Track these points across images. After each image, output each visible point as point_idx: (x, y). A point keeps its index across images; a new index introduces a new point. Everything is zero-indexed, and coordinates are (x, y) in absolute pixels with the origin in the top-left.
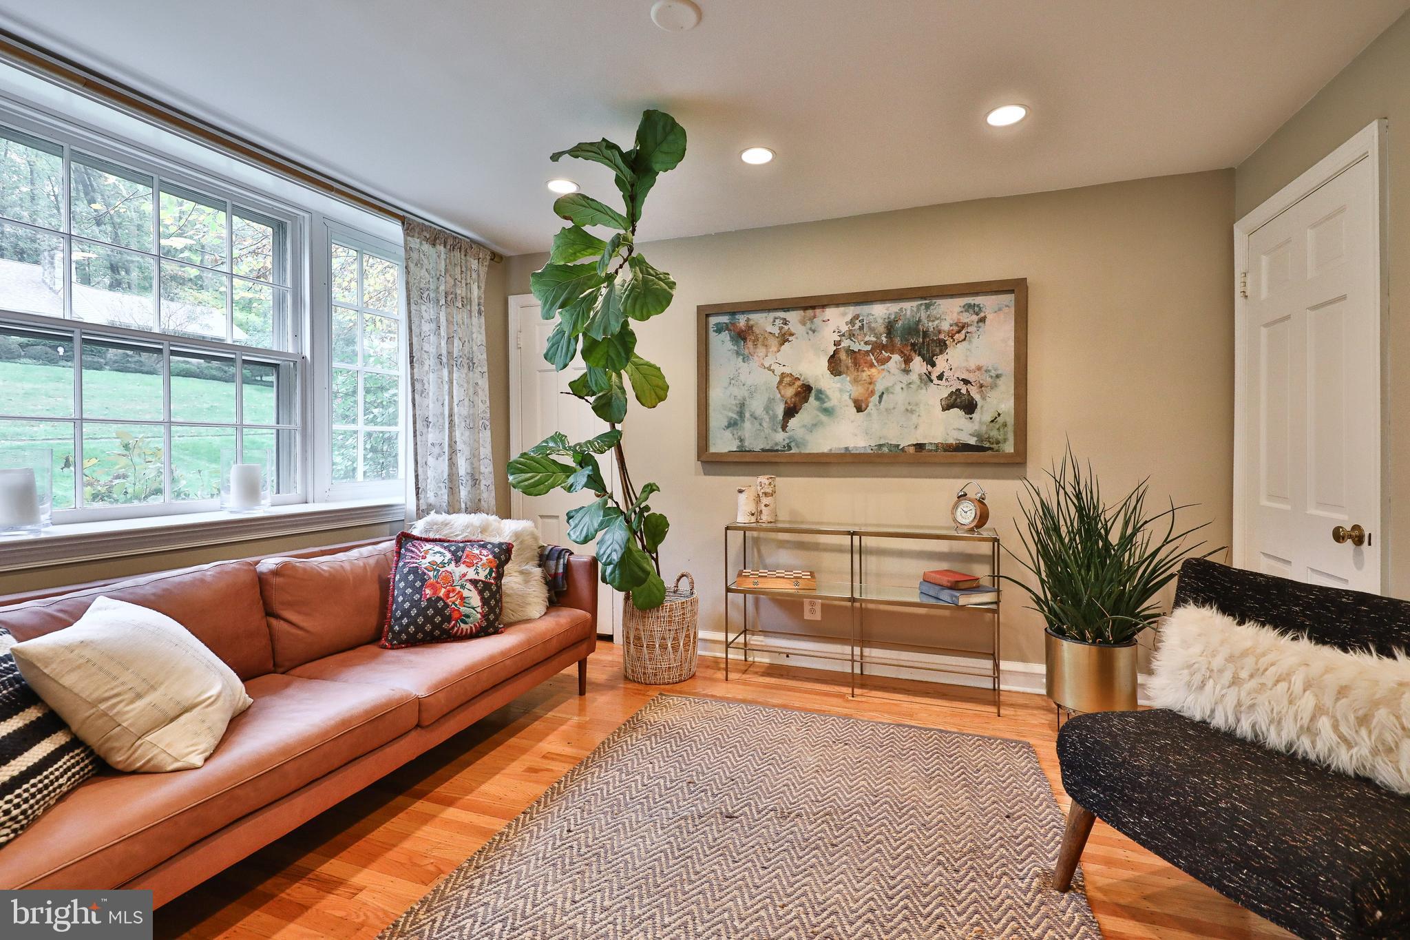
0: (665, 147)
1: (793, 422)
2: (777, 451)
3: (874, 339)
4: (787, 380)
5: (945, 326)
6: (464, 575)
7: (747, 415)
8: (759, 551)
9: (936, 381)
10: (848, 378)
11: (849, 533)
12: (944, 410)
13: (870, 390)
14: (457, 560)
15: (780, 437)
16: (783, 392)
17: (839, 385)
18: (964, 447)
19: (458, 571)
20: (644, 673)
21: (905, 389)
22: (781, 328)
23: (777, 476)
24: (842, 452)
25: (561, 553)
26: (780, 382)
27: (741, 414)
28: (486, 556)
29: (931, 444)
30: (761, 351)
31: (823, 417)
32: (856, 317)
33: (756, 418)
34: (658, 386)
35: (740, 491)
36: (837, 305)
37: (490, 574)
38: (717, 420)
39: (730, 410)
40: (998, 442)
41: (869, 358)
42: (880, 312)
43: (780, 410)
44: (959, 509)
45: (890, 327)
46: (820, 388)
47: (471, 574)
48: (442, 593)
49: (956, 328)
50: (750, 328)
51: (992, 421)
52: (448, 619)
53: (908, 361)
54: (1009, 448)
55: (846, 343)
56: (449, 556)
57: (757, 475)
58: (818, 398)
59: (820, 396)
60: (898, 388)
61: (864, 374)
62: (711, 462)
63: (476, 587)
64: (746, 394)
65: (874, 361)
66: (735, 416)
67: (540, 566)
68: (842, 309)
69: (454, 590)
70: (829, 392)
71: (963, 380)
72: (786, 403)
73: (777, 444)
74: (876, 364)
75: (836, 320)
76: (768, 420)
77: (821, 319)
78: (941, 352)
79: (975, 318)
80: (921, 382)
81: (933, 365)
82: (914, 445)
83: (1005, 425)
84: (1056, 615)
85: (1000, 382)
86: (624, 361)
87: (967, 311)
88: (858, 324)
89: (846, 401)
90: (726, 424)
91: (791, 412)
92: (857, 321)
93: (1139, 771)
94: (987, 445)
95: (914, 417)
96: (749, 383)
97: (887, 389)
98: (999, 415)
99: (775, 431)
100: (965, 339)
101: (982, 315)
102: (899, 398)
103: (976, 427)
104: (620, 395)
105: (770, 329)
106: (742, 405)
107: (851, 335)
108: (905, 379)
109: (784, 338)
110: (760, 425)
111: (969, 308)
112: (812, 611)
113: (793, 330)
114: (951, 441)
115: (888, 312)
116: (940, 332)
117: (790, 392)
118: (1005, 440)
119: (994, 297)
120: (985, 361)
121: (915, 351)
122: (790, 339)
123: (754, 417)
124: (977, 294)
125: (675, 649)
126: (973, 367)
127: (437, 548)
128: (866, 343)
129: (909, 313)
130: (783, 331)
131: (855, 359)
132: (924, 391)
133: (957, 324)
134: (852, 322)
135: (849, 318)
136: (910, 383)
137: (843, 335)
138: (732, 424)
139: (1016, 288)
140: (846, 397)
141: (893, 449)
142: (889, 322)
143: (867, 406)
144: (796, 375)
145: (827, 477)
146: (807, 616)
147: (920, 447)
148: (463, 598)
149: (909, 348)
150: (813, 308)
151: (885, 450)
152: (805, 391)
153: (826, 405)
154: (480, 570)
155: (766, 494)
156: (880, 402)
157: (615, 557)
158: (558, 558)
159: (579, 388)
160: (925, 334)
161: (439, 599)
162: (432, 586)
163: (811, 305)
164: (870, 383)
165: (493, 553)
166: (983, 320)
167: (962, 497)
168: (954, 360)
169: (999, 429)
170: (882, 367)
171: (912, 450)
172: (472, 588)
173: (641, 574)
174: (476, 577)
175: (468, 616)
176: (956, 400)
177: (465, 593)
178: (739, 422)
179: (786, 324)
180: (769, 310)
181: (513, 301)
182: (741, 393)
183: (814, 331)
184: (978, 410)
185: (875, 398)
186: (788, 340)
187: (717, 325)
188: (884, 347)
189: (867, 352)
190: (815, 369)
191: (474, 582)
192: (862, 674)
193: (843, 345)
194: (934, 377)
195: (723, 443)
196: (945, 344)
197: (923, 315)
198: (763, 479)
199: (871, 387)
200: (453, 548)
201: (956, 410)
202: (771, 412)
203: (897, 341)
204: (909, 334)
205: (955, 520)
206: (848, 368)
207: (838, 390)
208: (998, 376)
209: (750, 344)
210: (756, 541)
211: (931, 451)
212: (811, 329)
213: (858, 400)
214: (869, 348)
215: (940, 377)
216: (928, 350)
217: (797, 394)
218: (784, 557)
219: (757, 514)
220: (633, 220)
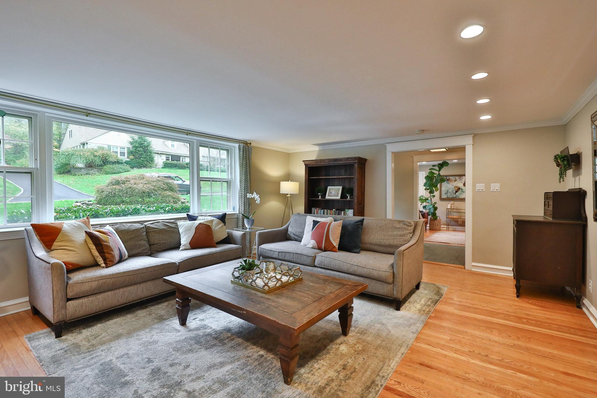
0: (445, 165)
1: (457, 193)
4: (456, 187)
7: (449, 192)
8: (451, 213)
15: (455, 196)
20: (433, 228)
27: (447, 192)
30: (451, 182)
31: (462, 193)
34: (438, 189)
35: (448, 204)
38: (443, 193)
50: (449, 179)
57: (452, 201)
59: (462, 189)
62: (442, 199)
77: (462, 178)
91: (456, 192)
96: (449, 187)
104: (434, 191)
105: (453, 179)
106: (448, 190)
109: (455, 181)
112: (460, 222)
117: (456, 189)
123: (450, 192)
125: (439, 225)
138: (446, 194)
146: (459, 223)
150: (461, 176)
152: (459, 189)
153: (463, 191)
157: (432, 212)
159: (427, 189)
180: (453, 176)
195: (444, 196)
198: (452, 202)
209: (449, 181)
210: (450, 211)
217: (458, 189)
218: (455, 214)
219: (451, 207)
220: (440, 170)
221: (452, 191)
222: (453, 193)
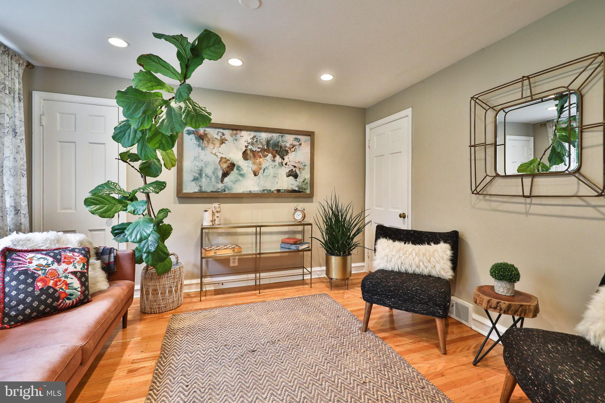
1: (226, 179)
2: (219, 192)
3: (262, 147)
4: (224, 160)
5: (288, 145)
6: (66, 270)
7: (204, 175)
9: (284, 166)
10: (251, 162)
11: (255, 226)
12: (287, 177)
13: (260, 167)
14: (59, 261)
15: (220, 186)
16: (221, 166)
17: (247, 164)
18: (294, 191)
19: (61, 268)
21: (273, 168)
22: (221, 137)
23: (221, 203)
24: (248, 192)
25: (111, 250)
26: (220, 161)
27: (200, 174)
28: (78, 257)
29: (283, 190)
30: (211, 146)
31: (240, 178)
32: (255, 137)
33: (208, 177)
34: (172, 159)
35: (206, 211)
36: (247, 130)
37: (84, 266)
38: (187, 177)
39: (195, 172)
40: (305, 190)
41: (259, 154)
42: (264, 136)
43: (220, 174)
44: (296, 214)
45: (268, 142)
46: (238, 165)
47: (71, 268)
48: (51, 283)
49: (291, 146)
50: (206, 135)
51: (303, 182)
52: (58, 299)
53: (274, 157)
54: (308, 191)
55: (250, 147)
56: (51, 260)
57: (210, 203)
58: (238, 169)
60: (270, 167)
61: (257, 161)
62: (184, 197)
63: (76, 276)
64: (203, 165)
65: (261, 156)
66: (197, 175)
67: (98, 259)
68: (249, 132)
69: (60, 281)
70: (242, 167)
71: (294, 166)
72: (223, 170)
73: (218, 189)
74: (262, 157)
75: (246, 137)
76: (214, 178)
77: (239, 135)
78: (286, 155)
79: (298, 143)
80: (279, 165)
81: (284, 159)
82: (276, 190)
83: (307, 183)
84: (330, 249)
85: (306, 168)
87: (295, 140)
88: (255, 140)
89: (250, 171)
90: (193, 179)
91: (225, 175)
92: (255, 139)
93: (390, 287)
94: (301, 190)
95: (277, 179)
96: (205, 160)
97: (266, 167)
98: (305, 179)
99: (218, 183)
100: (294, 151)
101: (300, 142)
102: (271, 171)
103: (298, 184)
105: (216, 136)
106: (201, 170)
107: (252, 144)
108: (273, 164)
109: (223, 141)
110: (210, 180)
111: (296, 139)
112: (234, 262)
113: (227, 138)
114: (290, 189)
115: (267, 137)
116: (286, 147)
117: (225, 166)
118: (307, 188)
119: (304, 137)
120: (301, 160)
121: (277, 153)
122: (225, 142)
124: (299, 135)
126: (297, 161)
127: (39, 256)
128: (258, 148)
129: (275, 138)
130: (222, 138)
131: (254, 154)
132: (280, 169)
133: (292, 145)
134: (253, 138)
135: (252, 136)
136: (275, 166)
137: (249, 143)
138: (195, 179)
139: (310, 134)
140: (250, 169)
141: (269, 191)
142: (268, 141)
143: (259, 174)
144: (228, 158)
145: (241, 203)
146: (232, 265)
147: (279, 191)
148: (67, 285)
149: (275, 152)
150: (236, 130)
151: (266, 192)
152: (232, 166)
153: (241, 172)
154: (77, 265)
155: (217, 212)
156: (263, 173)
157: (152, 249)
158: (110, 253)
160: (281, 147)
161: (50, 287)
162: (42, 280)
163: (236, 129)
164: (260, 165)
165: (82, 254)
166: (300, 144)
167: (296, 210)
168: (291, 158)
169: (305, 185)
170: (265, 158)
171: (276, 192)
172: (73, 277)
173: (164, 256)
174: (75, 270)
175: (71, 295)
176: (291, 173)
177: (69, 281)
178: (199, 178)
179: (223, 135)
180: (216, 128)
181: (35, 94)
182: (200, 164)
183: (236, 140)
184: (299, 177)
185: (262, 171)
186: (224, 143)
187: (188, 130)
188: (265, 150)
189: (259, 152)
190: (237, 157)
191: (74, 273)
194: (284, 164)
195: (190, 188)
196: (288, 152)
197: (280, 139)
198: (216, 205)
200: (52, 254)
201: (291, 177)
202: (216, 174)
203: (271, 148)
204: (275, 146)
205: (294, 218)
206: (251, 158)
207: (247, 166)
208: (305, 165)
209: (205, 142)
211: (282, 192)
212: (235, 139)
213: (255, 171)
214: (259, 150)
215: (286, 164)
216: (282, 153)
217: (228, 167)
218: (222, 240)
219: (213, 221)
220: (185, 77)
221: (214, 173)
222: (217, 177)
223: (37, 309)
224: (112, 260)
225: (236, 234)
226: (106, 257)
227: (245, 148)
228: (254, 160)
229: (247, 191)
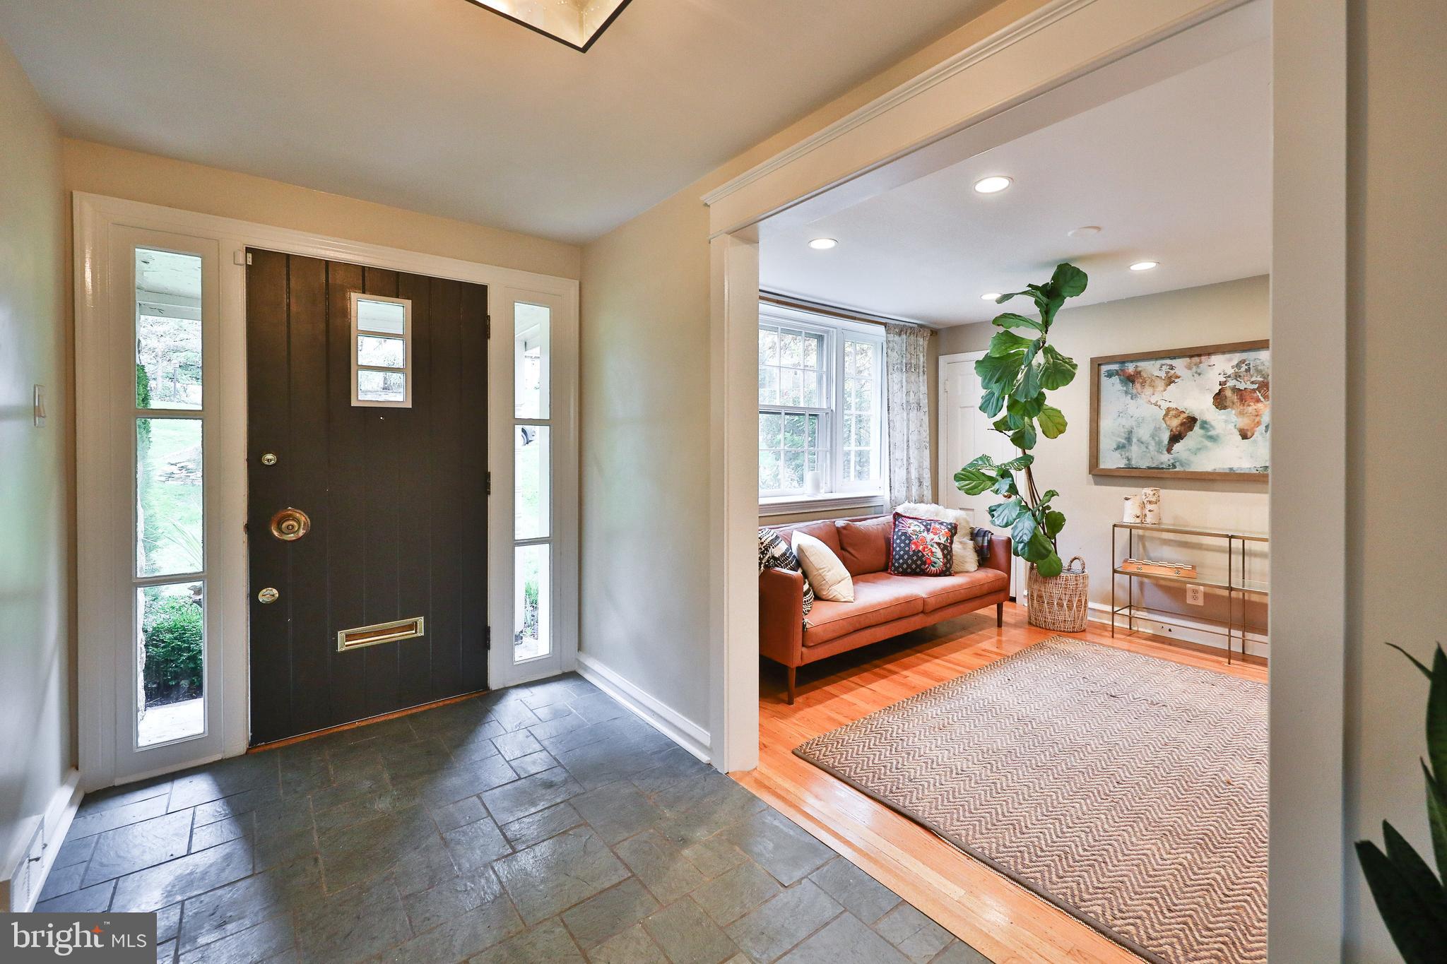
0: (1072, 283)
1: (1177, 447)
2: (1163, 468)
3: (1261, 379)
4: (1173, 413)
6: (933, 539)
7: (1134, 440)
8: (1144, 547)
10: (1234, 412)
11: (1227, 536)
13: (1256, 421)
14: (928, 530)
15: (1165, 458)
16: (1168, 423)
17: (1224, 417)
19: (929, 536)
20: (1045, 621)
22: (1167, 373)
23: (1161, 488)
24: (1226, 471)
25: (985, 533)
26: (1166, 415)
27: (1129, 439)
28: (944, 530)
30: (1148, 391)
31: (1209, 444)
32: (1243, 362)
33: (1142, 443)
34: (1059, 423)
35: (1127, 499)
36: (1223, 353)
37: (947, 540)
38: (1106, 444)
39: (1119, 436)
41: (1255, 395)
42: (1266, 357)
43: (1166, 437)
46: (1204, 419)
47: (937, 540)
48: (921, 548)
50: (1138, 373)
52: (924, 563)
55: (1231, 383)
56: (923, 528)
57: (1143, 487)
58: (1202, 427)
59: (1205, 425)
61: (1250, 409)
62: (1100, 475)
63: (939, 547)
64: (1134, 424)
65: (1260, 397)
66: (1123, 441)
67: (971, 540)
68: (1227, 356)
69: (927, 547)
70: (1213, 423)
72: (1171, 431)
73: (1162, 463)
74: (1262, 400)
75: (1222, 366)
76: (1154, 444)
77: (1206, 364)
86: (1037, 411)
88: (1244, 367)
89: (1230, 429)
90: (1115, 447)
91: (1175, 438)
92: (1244, 365)
96: (1136, 415)
99: (1161, 453)
104: (1031, 431)
105: (1157, 373)
106: (1130, 432)
107: (1237, 376)
109: (1170, 380)
110: (1147, 448)
112: (1195, 598)
113: (1179, 373)
117: (1175, 423)
122: (1176, 380)
123: (1140, 441)
127: (916, 523)
128: (1252, 383)
130: (1169, 375)
131: (1241, 395)
134: (1238, 366)
135: (1235, 362)
137: (1229, 377)
138: (1120, 447)
140: (1231, 426)
143: (1253, 434)
144: (1181, 409)
145: (1210, 491)
146: (1190, 601)
148: (932, 552)
150: (1199, 355)
152: (1191, 422)
153: (1211, 433)
154: (941, 537)
155: (1150, 502)
156: (1266, 430)
157: (1026, 539)
158: (984, 536)
159: (1000, 426)
161: (919, 551)
162: (915, 543)
163: (1197, 353)
164: (1257, 416)
165: (947, 528)
172: (937, 547)
173: (1044, 551)
174: (939, 541)
175: (935, 563)
177: (934, 550)
178: (1127, 446)
179: (1172, 369)
180: (1157, 359)
181: (942, 359)
182: (1128, 423)
183: (1199, 374)
185: (1261, 427)
186: (1174, 382)
187: (1108, 371)
189: (1254, 390)
190: (1199, 402)
191: (939, 544)
192: (1244, 653)
193: (1228, 384)
195: (1111, 461)
198: (1148, 491)
199: (1257, 419)
200: (924, 523)
202: (1157, 439)
206: (1233, 403)
207: (1224, 422)
209: (1138, 385)
210: (1141, 538)
212: (1196, 372)
213: (1243, 429)
214: (1256, 386)
217: (1182, 424)
218: (1168, 552)
219: (1142, 516)
220: (1046, 325)
221: (1153, 436)
222: (1159, 443)
223: (909, 566)
224: (986, 544)
225: (1199, 547)
226: (980, 539)
227: (1221, 387)
228: (1241, 408)
229: (1224, 469)
